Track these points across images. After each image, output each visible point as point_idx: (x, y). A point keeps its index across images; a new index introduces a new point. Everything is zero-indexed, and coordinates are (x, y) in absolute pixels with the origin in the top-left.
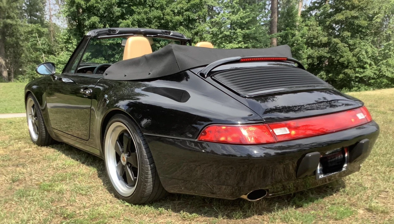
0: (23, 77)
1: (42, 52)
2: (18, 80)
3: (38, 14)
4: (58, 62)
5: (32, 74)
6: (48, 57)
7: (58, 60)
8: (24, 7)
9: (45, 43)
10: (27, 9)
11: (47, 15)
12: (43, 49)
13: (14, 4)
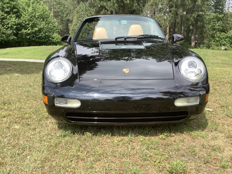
0: (203, 46)
1: (217, 31)
2: (200, 48)
3: (220, 7)
4: (226, 37)
5: (208, 44)
6: (220, 34)
7: (227, 35)
8: (213, 4)
9: (220, 25)
10: (214, 5)
11: (226, 7)
12: (218, 29)
13: (206, 3)
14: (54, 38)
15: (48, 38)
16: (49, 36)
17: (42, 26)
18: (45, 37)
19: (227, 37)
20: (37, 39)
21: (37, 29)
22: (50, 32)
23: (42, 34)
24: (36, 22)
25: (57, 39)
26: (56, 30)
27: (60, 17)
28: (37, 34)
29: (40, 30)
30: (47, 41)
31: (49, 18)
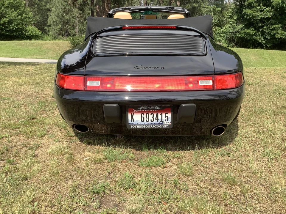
1: (213, 25)
7: (222, 30)
12: (214, 23)
14: (28, 31)
15: (21, 31)
16: (22, 29)
17: (13, 17)
18: (17, 30)
19: (223, 32)
20: (6, 32)
21: (6, 20)
22: (23, 24)
23: (13, 26)
24: (4, 12)
25: (32, 32)
26: (31, 21)
27: (37, 6)
28: (7, 26)
29: (10, 22)
30: (19, 35)
31: (21, 6)
